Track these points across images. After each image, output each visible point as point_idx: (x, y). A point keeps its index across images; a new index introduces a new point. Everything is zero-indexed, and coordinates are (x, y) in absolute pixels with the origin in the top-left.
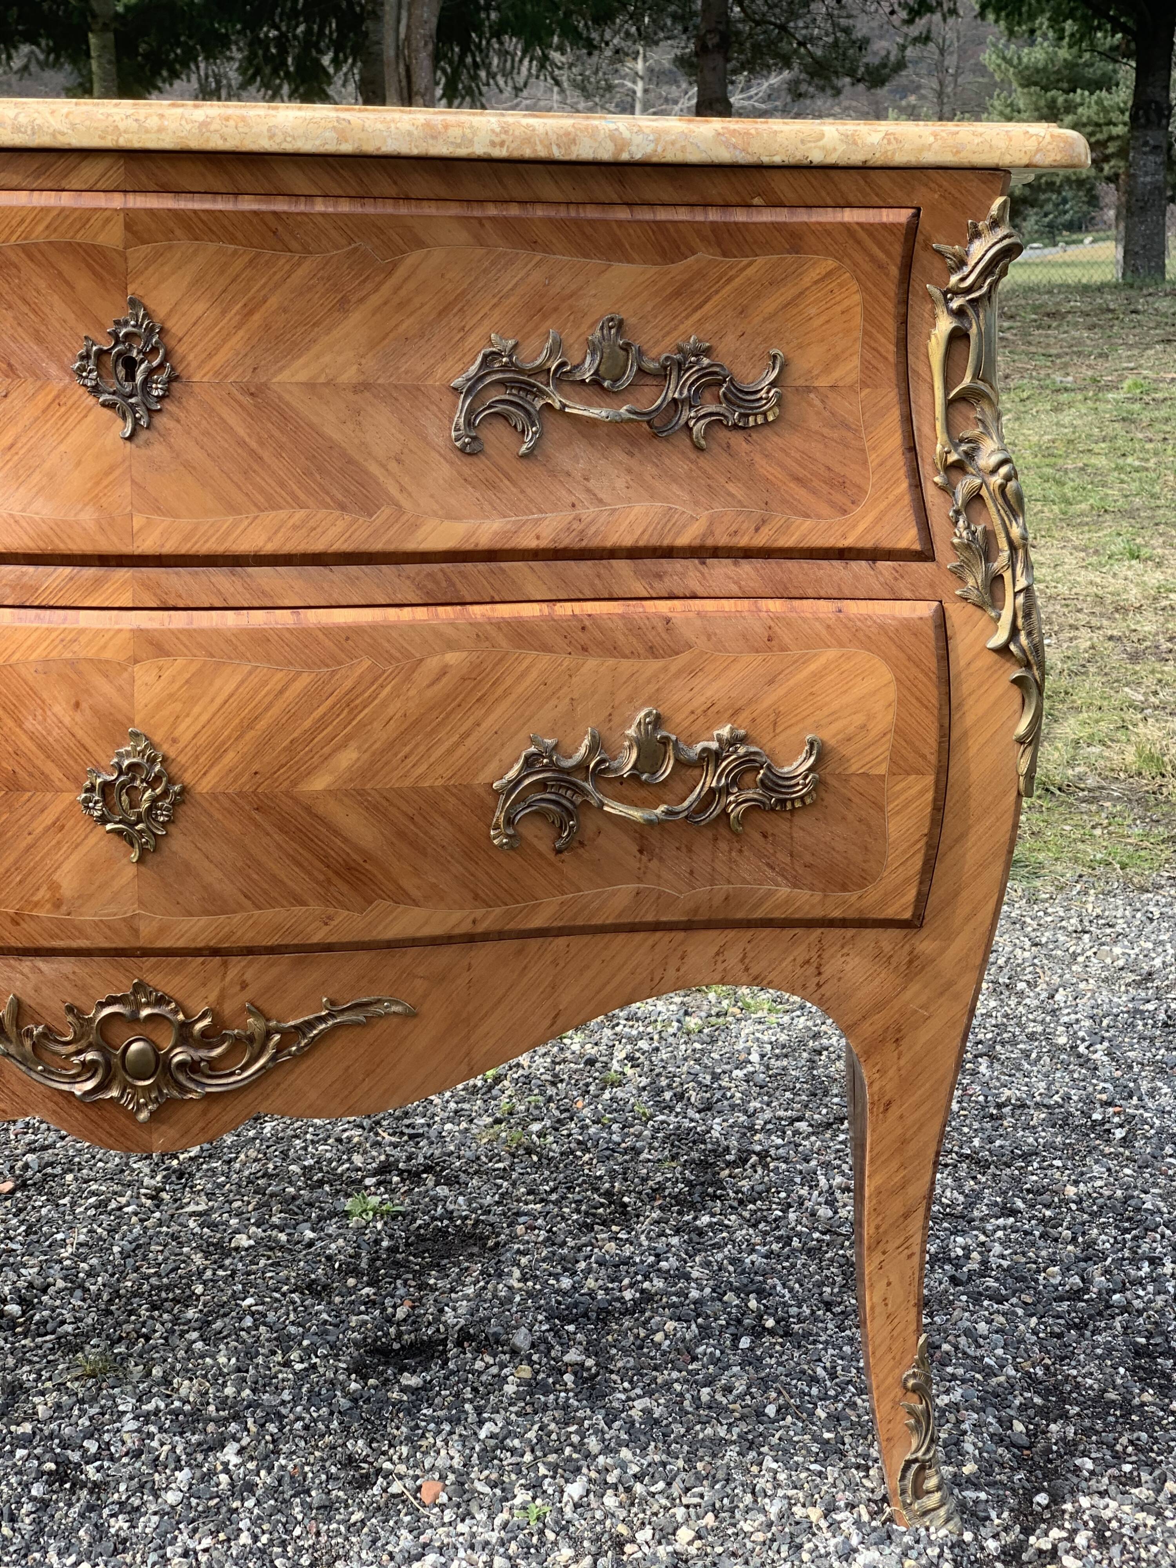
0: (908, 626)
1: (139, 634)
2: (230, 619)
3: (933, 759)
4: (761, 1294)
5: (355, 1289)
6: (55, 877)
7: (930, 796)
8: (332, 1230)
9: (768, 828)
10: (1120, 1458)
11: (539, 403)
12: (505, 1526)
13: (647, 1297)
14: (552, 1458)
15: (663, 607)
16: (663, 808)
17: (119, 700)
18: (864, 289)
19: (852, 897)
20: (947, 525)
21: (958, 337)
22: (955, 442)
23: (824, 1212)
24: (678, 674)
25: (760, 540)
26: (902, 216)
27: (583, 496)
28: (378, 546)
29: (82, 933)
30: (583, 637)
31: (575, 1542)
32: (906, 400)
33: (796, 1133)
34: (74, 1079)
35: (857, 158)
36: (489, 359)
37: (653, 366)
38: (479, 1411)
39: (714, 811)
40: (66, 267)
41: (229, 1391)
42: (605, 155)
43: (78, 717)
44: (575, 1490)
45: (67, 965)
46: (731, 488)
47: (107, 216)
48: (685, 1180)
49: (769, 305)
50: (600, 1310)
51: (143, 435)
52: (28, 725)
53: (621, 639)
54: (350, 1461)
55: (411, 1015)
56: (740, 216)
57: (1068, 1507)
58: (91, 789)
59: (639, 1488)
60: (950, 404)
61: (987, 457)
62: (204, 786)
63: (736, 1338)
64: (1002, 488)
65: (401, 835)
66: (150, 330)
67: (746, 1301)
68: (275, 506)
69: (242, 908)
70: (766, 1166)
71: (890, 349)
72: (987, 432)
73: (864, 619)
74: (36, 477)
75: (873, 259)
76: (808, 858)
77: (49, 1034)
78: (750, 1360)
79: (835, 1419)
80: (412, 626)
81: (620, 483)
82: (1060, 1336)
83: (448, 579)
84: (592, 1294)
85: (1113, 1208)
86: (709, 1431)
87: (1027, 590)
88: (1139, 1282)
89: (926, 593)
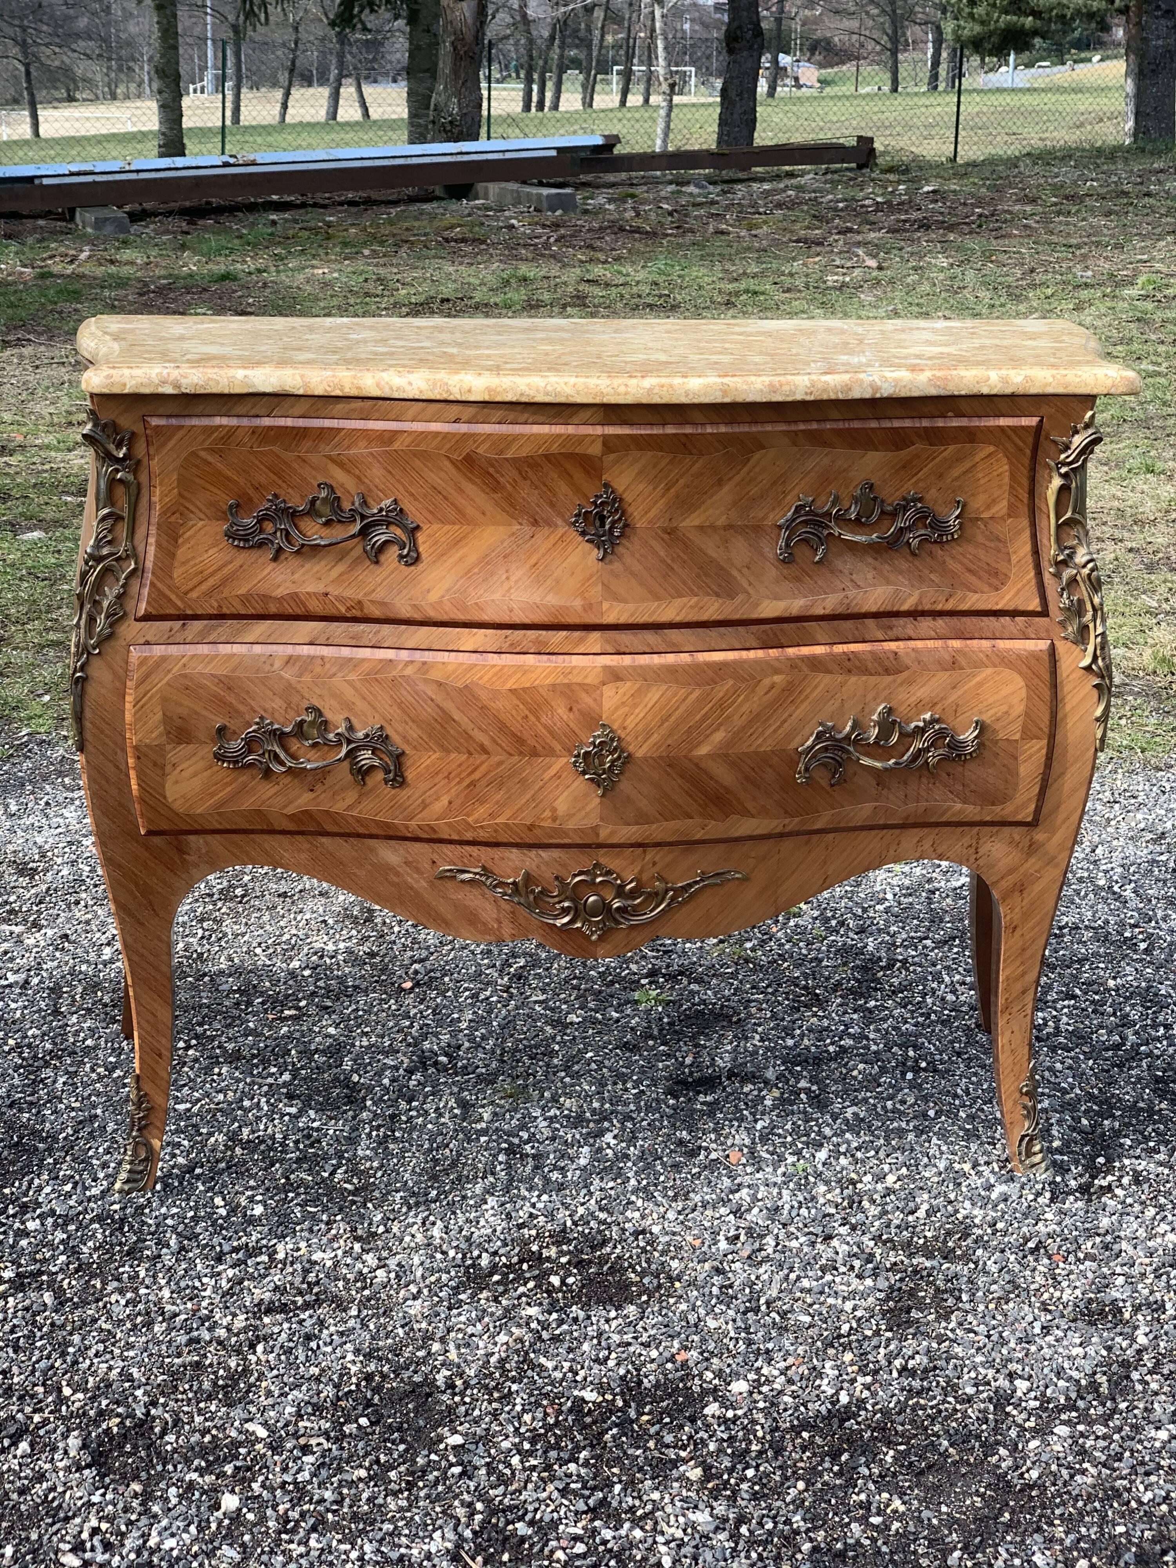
0: (1034, 655)
1: (606, 668)
2: (656, 659)
3: (1047, 730)
4: (916, 1047)
5: (653, 1048)
6: (555, 804)
7: (1044, 751)
8: (629, 1011)
9: (951, 771)
10: (1147, 1139)
11: (826, 532)
12: (784, 1174)
13: (843, 1050)
14: (804, 1139)
15: (893, 645)
16: (893, 761)
17: (595, 707)
18: (1011, 463)
19: (998, 809)
20: (1056, 595)
21: (1063, 490)
22: (1061, 549)
23: (950, 997)
24: (901, 684)
25: (949, 606)
26: (1033, 421)
27: (849, 584)
28: (737, 616)
29: (566, 833)
30: (849, 665)
31: (827, 1183)
32: (1033, 525)
34: (556, 917)
35: (1008, 391)
36: (798, 509)
37: (889, 508)
38: (753, 1114)
39: (920, 761)
40: (568, 466)
41: (596, 1105)
42: (867, 395)
43: (571, 716)
44: (822, 1155)
45: (556, 853)
46: (932, 576)
47: (593, 438)
48: (855, 979)
49: (956, 472)
50: (815, 1058)
51: (609, 557)
52: (543, 720)
53: (869, 665)
54: (681, 1143)
55: (746, 879)
56: (940, 423)
57: (1117, 1164)
58: (578, 756)
59: (859, 1155)
60: (1058, 527)
61: (1081, 557)
62: (640, 754)
63: (903, 1074)
64: (1089, 575)
65: (747, 778)
66: (614, 500)
67: (906, 1052)
68: (680, 596)
69: (658, 821)
70: (907, 969)
71: (1025, 496)
72: (1080, 543)
73: (1008, 651)
74: (549, 582)
76: (973, 787)
77: (545, 892)
78: (915, 1086)
79: (971, 1118)
80: (756, 661)
81: (870, 576)
82: (1108, 1071)
83: (775, 634)
84: (807, 1048)
85: (1140, 994)
86: (895, 1124)
87: (1103, 634)
89: (1043, 635)
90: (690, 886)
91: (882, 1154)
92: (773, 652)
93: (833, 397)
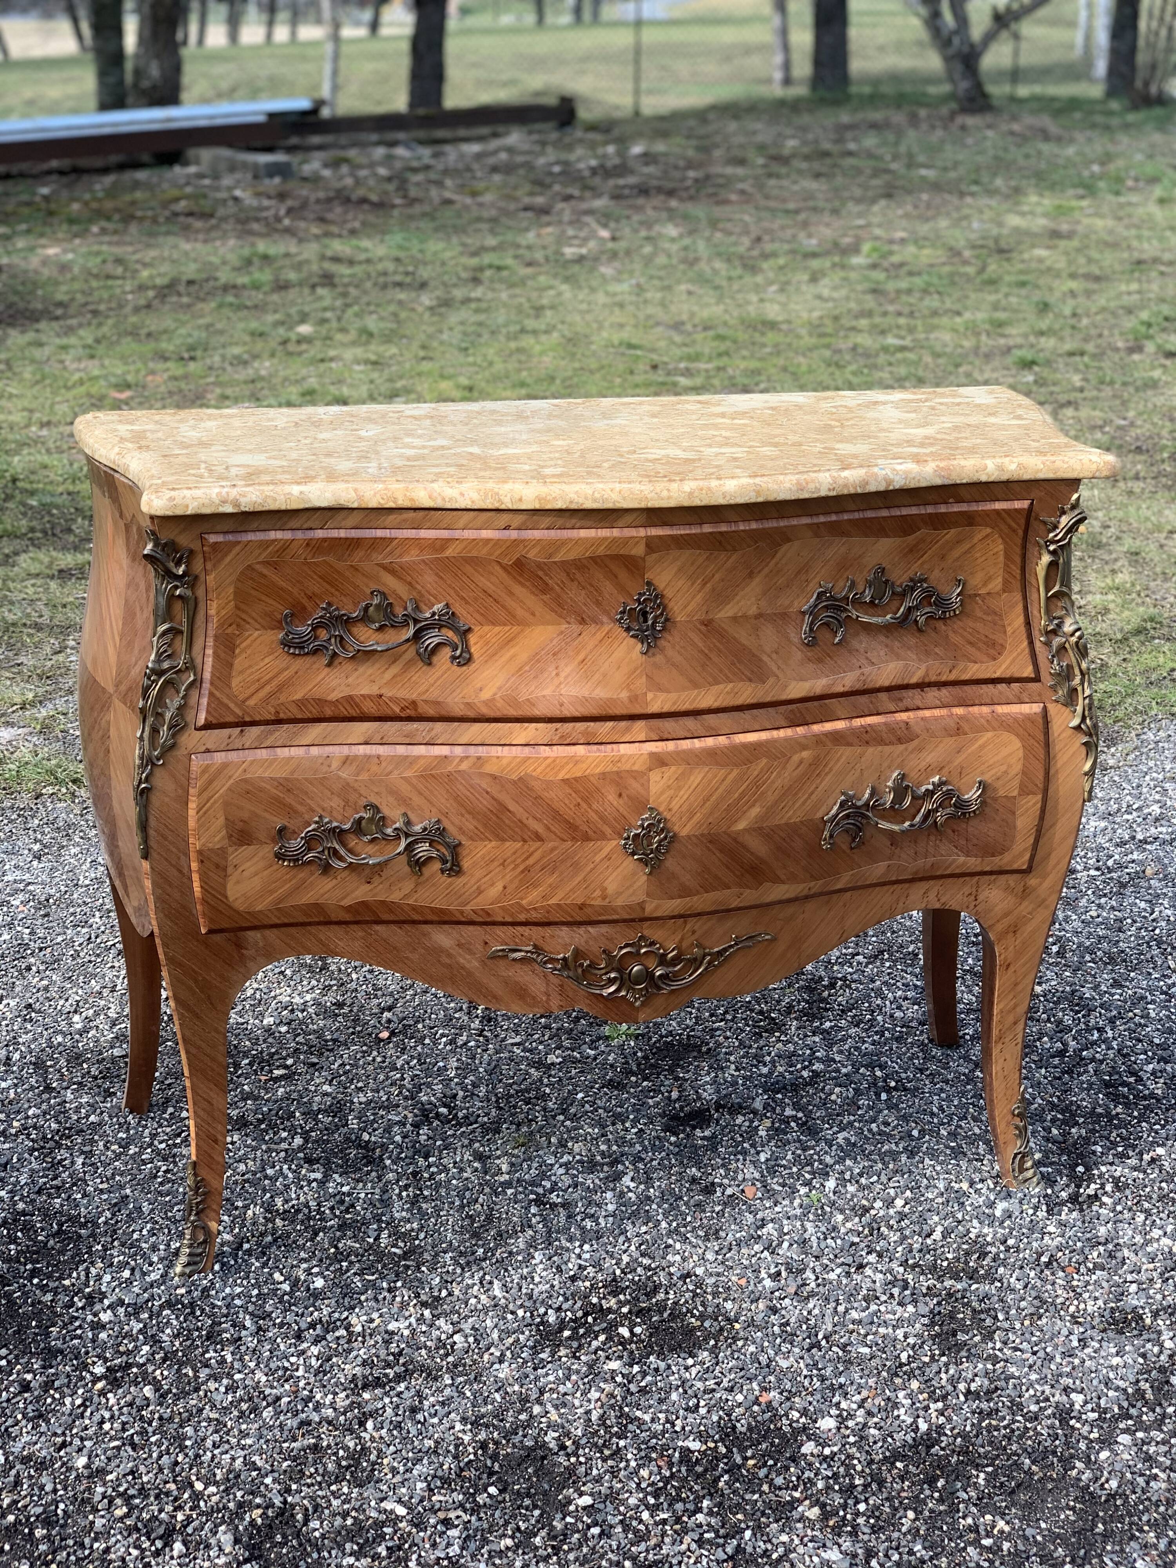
0: (1029, 718)
1: (652, 755)
2: (697, 743)
3: (1041, 786)
4: (882, 1067)
6: (606, 884)
7: (1039, 805)
8: (602, 1048)
9: (956, 827)
10: (1115, 1144)
11: (844, 615)
12: (801, 1206)
13: (816, 1074)
14: (808, 1168)
15: (904, 716)
16: (907, 824)
17: (642, 792)
18: (1005, 542)
19: (997, 859)
20: (1047, 663)
21: (1052, 565)
22: (1051, 619)
23: (898, 1014)
24: (912, 751)
25: (952, 677)
26: (1025, 504)
27: (865, 662)
28: (768, 699)
29: (614, 910)
30: (866, 737)
31: (842, 1211)
32: (1025, 598)
33: (859, 963)
34: (602, 987)
35: (1004, 477)
36: (820, 595)
37: (899, 589)
38: (753, 1146)
39: (930, 821)
40: (613, 567)
42: (882, 488)
43: (621, 801)
44: (831, 1184)
45: (604, 929)
46: (937, 650)
47: (636, 540)
48: (804, 1000)
49: (956, 553)
50: (792, 1085)
51: (651, 651)
52: (594, 807)
53: (885, 736)
54: (694, 1180)
55: (774, 940)
56: (943, 509)
57: (1096, 1172)
58: (628, 838)
59: (863, 1181)
60: (1048, 599)
61: (1068, 627)
62: (684, 832)
63: (878, 1096)
64: (1077, 643)
65: (778, 848)
66: (656, 597)
67: (873, 1072)
68: (717, 682)
69: (698, 893)
70: (849, 987)
71: (1017, 572)
72: (1068, 614)
74: (597, 676)
75: (1010, 527)
76: (975, 841)
77: (592, 966)
78: (892, 1106)
79: (953, 1135)
80: (786, 740)
81: (882, 653)
82: (1060, 1078)
83: (802, 713)
84: (781, 1075)
85: (1066, 999)
86: (886, 1147)
87: (1090, 696)
88: (1094, 1043)
89: (1037, 698)
90: (725, 950)
91: (884, 1179)
92: (800, 730)
93: (852, 491)
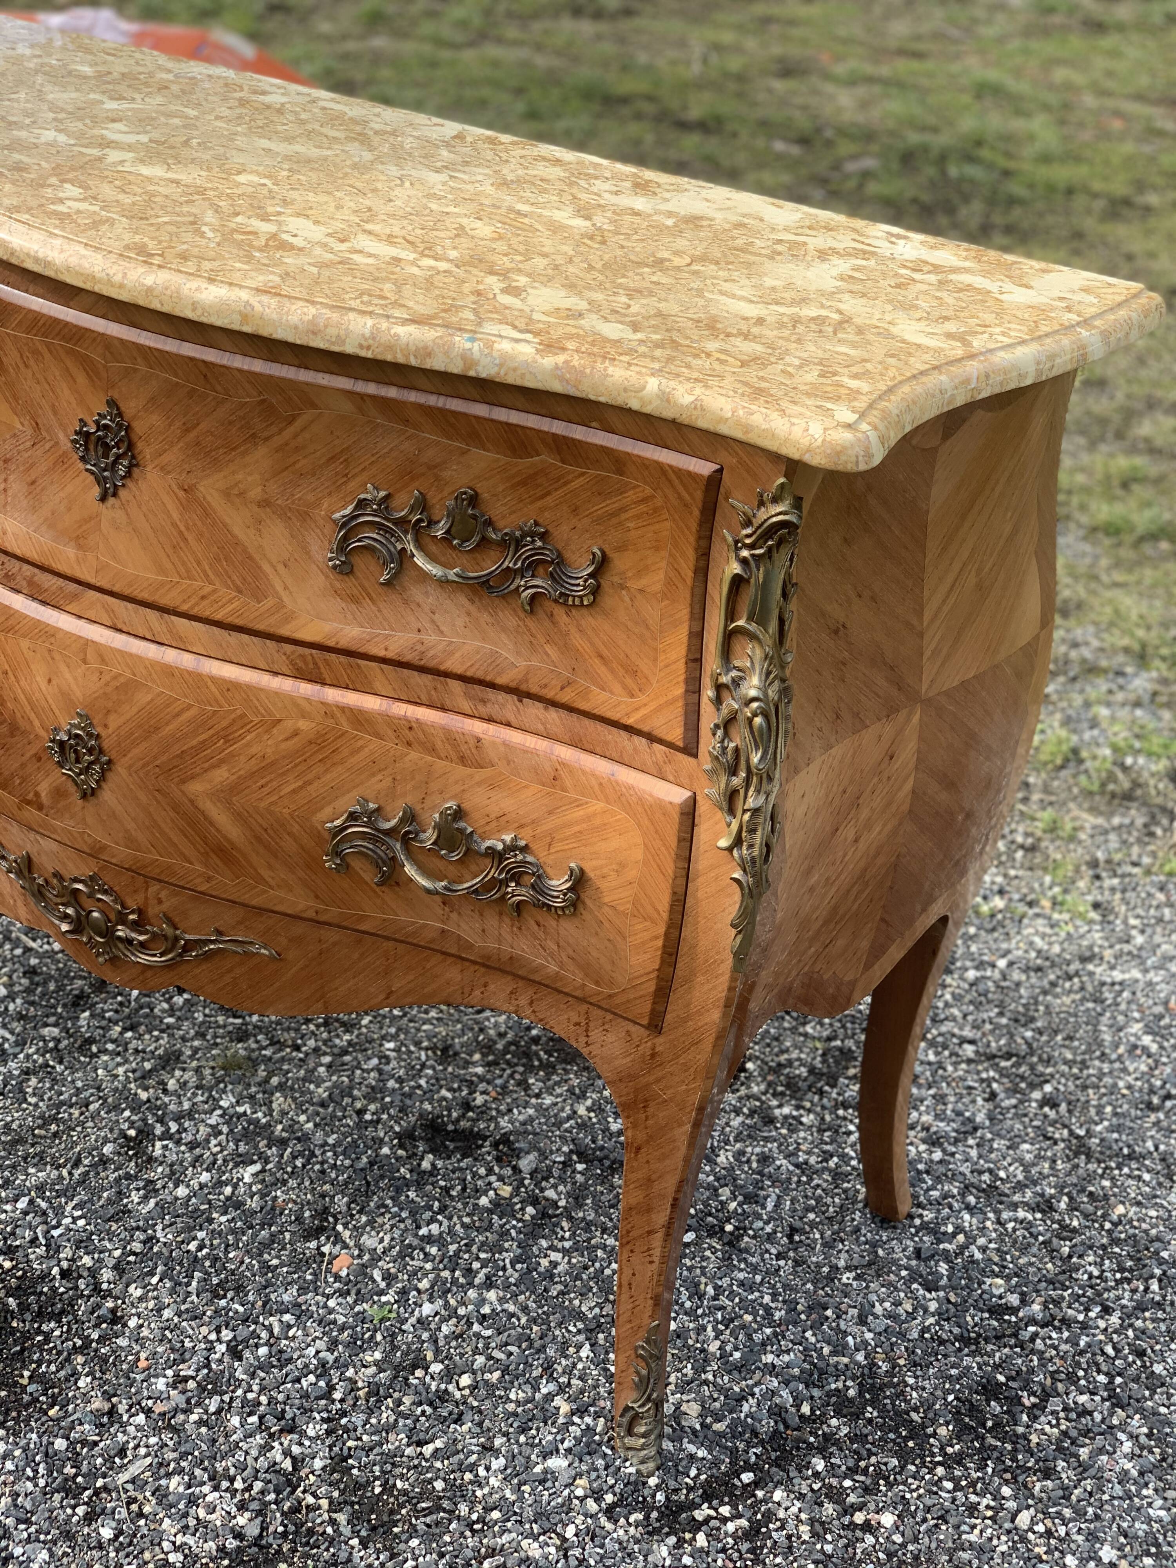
0: (660, 806)
1: (91, 643)
3: (666, 915)
6: (38, 788)
7: (660, 942)
9: (540, 919)
11: (400, 545)
12: (358, 1314)
14: (445, 1274)
15: (479, 727)
16: (443, 883)
17: (74, 688)
18: (672, 518)
19: (604, 992)
20: (709, 731)
21: (740, 581)
22: (726, 667)
24: (479, 784)
25: (565, 696)
26: (705, 468)
27: (427, 625)
28: (262, 627)
29: (54, 828)
30: (409, 735)
31: (389, 1350)
34: (60, 920)
35: (668, 414)
36: (362, 504)
37: (496, 536)
38: (442, 1209)
39: (495, 894)
42: (456, 368)
43: (50, 690)
44: (430, 1308)
45: (54, 847)
46: (548, 648)
47: (96, 335)
49: (597, 509)
51: (112, 500)
53: (439, 745)
54: (324, 1212)
55: (278, 959)
56: (577, 433)
57: (761, 1493)
58: (53, 742)
59: (474, 1327)
60: (727, 634)
61: (746, 689)
62: (124, 764)
64: (750, 720)
65: (259, 839)
66: (120, 426)
68: (193, 577)
69: (152, 853)
71: (688, 574)
72: (753, 668)
73: (631, 787)
74: (45, 509)
75: (680, 498)
76: (571, 952)
77: (47, 886)
80: (279, 693)
81: (460, 622)
83: (315, 664)
87: (752, 811)
89: (685, 781)
90: (202, 942)
92: (306, 689)
93: (401, 360)
